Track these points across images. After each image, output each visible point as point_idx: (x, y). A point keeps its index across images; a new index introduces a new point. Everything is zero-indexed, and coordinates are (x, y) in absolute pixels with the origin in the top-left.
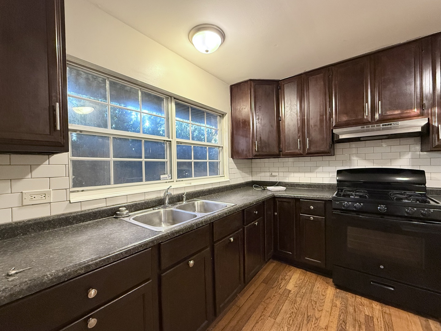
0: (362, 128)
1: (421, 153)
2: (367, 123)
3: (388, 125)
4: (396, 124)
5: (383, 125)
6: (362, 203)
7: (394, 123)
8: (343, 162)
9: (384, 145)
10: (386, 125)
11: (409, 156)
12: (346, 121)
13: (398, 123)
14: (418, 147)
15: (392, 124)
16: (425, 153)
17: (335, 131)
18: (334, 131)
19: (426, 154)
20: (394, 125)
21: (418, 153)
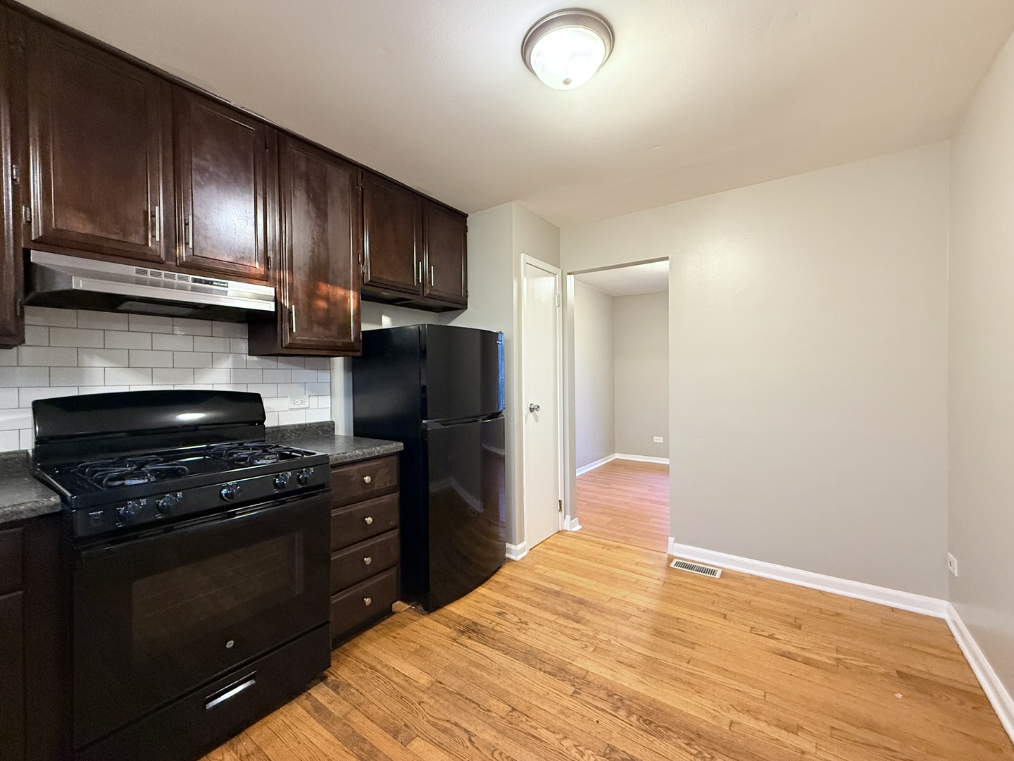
0: (138, 272)
1: (249, 357)
2: (157, 262)
3: (207, 282)
4: (222, 284)
5: (195, 281)
6: (179, 491)
7: (218, 282)
8: (50, 373)
9: (178, 331)
10: (200, 281)
11: (228, 363)
12: (85, 234)
13: (226, 285)
14: (244, 346)
15: (215, 283)
16: (255, 358)
17: (36, 257)
18: (34, 257)
19: (256, 362)
20: (218, 285)
21: (244, 357)
